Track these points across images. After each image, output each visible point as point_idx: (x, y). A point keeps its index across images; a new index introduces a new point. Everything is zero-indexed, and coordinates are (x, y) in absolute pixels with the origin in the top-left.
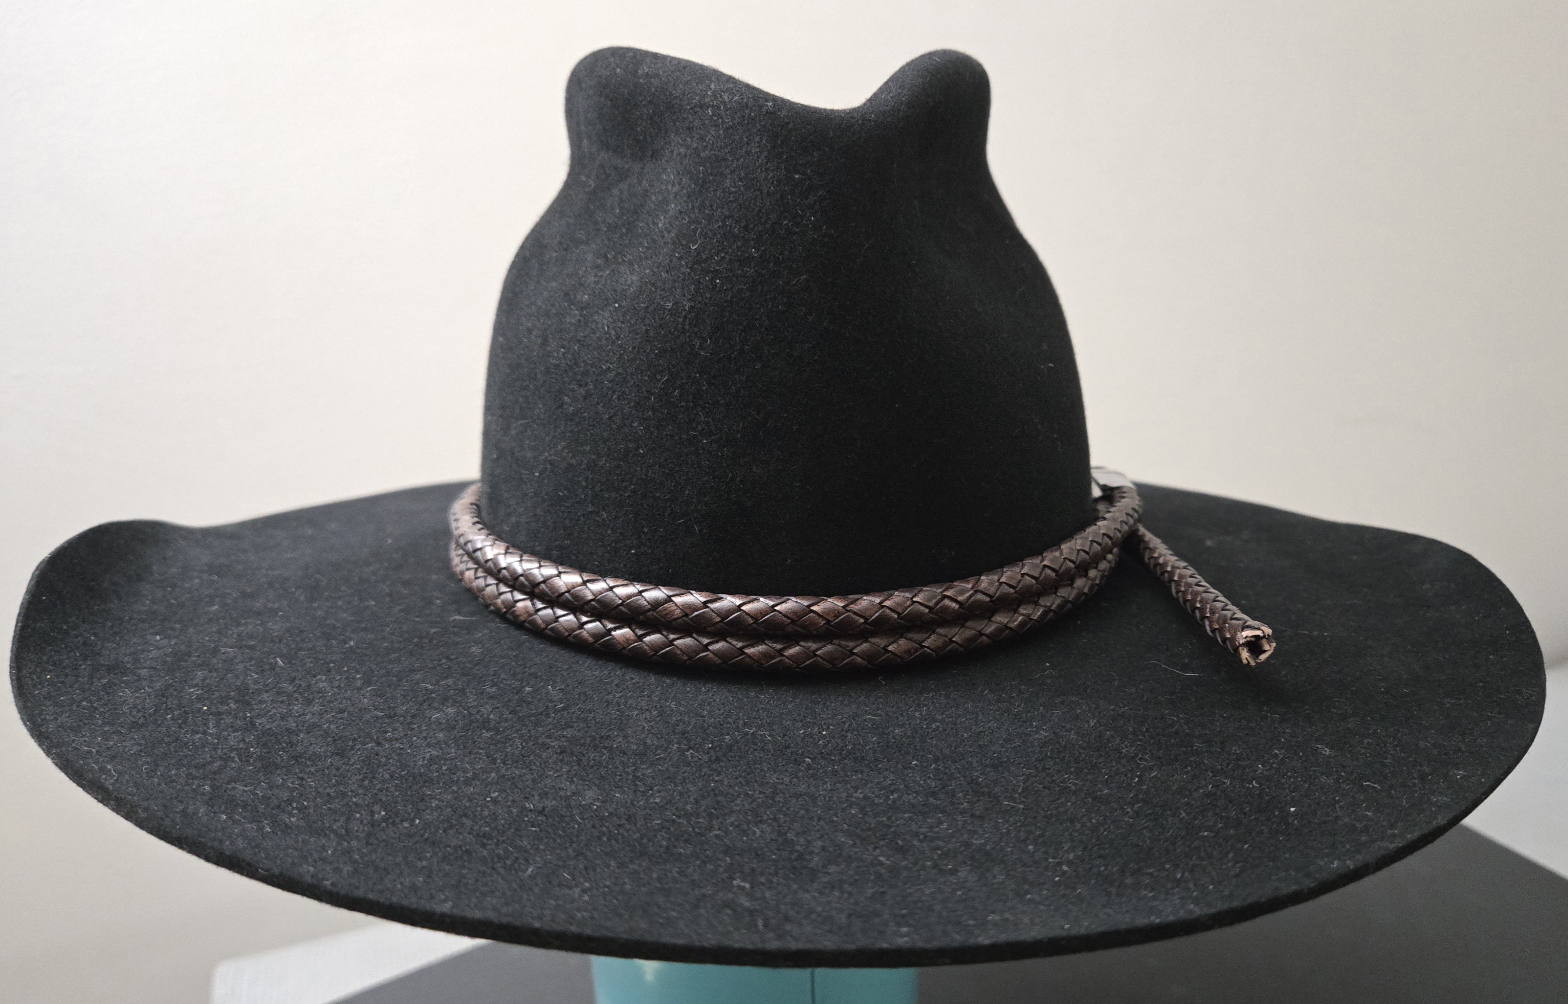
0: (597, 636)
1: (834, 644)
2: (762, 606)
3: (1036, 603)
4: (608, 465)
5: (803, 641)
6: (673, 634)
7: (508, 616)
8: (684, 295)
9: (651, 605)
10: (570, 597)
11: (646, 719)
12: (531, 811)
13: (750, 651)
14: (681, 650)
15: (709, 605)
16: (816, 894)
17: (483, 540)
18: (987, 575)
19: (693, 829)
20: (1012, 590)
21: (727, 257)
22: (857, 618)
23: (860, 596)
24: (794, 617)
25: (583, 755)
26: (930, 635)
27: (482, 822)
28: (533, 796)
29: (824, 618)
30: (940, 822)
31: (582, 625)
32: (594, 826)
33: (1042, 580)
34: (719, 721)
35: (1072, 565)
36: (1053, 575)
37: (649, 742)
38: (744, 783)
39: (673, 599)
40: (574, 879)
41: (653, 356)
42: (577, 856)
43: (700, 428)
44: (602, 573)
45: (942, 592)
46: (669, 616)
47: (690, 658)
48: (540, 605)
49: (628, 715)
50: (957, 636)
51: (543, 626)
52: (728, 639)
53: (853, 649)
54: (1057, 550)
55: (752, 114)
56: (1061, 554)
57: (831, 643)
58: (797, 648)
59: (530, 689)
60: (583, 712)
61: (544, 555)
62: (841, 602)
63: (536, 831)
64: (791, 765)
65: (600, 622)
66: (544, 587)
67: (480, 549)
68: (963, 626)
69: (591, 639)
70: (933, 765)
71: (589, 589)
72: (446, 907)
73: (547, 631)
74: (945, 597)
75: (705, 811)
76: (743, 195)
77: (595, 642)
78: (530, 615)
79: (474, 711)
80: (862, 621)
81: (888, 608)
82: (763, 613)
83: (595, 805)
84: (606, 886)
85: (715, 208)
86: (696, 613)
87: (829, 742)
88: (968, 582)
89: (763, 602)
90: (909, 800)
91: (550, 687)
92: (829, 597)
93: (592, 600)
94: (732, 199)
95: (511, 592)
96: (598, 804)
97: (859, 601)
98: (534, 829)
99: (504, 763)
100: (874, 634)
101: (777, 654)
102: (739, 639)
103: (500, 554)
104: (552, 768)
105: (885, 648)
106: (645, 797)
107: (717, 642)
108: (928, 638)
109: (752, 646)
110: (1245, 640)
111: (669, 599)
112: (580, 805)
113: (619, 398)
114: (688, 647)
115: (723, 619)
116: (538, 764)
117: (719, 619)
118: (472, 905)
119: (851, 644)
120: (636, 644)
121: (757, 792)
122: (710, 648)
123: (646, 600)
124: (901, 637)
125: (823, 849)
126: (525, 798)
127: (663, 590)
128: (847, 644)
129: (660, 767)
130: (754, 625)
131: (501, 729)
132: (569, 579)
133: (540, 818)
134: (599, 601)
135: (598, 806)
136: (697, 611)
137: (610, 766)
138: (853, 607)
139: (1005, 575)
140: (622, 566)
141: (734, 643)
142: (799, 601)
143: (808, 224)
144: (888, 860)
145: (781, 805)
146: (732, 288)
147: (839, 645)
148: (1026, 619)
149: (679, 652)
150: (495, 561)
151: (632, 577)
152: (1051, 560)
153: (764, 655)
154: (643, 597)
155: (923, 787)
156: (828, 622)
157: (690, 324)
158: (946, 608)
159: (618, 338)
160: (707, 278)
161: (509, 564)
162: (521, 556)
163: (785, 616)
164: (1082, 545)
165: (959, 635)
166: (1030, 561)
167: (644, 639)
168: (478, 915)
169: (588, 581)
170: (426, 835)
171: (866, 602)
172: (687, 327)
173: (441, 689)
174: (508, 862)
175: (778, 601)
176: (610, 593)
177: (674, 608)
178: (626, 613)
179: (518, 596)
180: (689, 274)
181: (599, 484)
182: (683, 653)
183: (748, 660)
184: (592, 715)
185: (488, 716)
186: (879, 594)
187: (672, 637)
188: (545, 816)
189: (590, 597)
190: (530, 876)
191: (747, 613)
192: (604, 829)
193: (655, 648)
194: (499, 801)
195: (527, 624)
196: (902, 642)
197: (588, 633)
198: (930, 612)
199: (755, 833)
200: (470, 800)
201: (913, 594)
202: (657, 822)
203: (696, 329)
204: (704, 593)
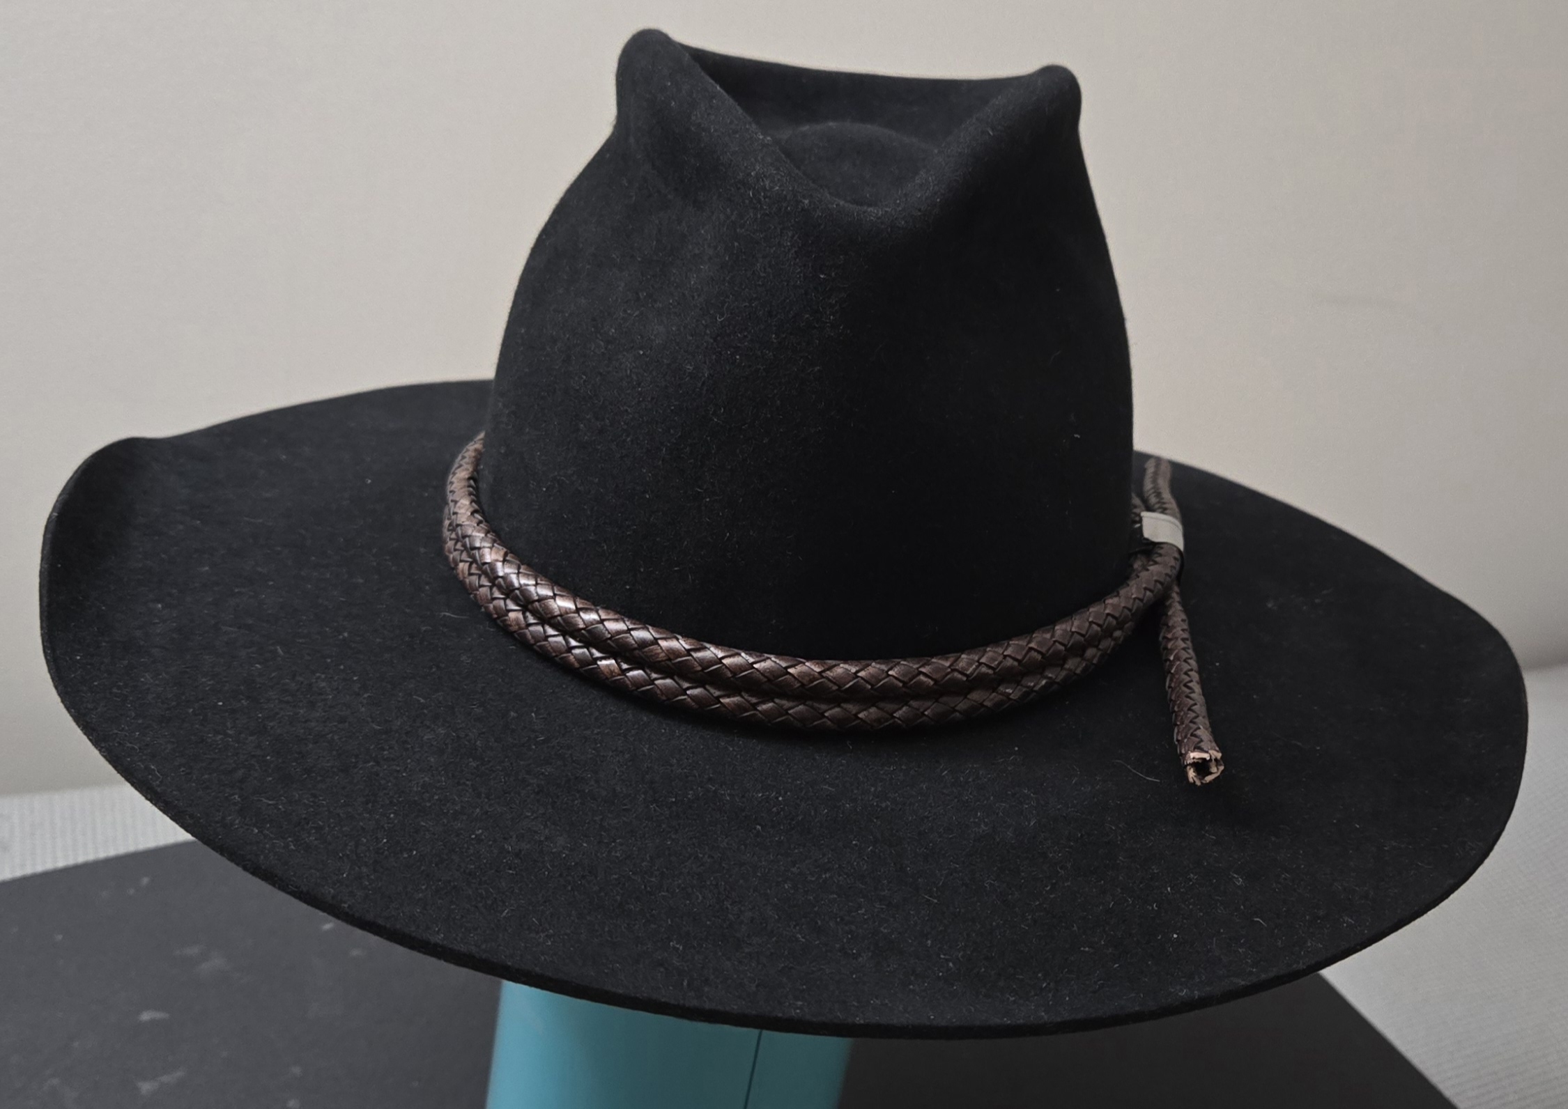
0: (583, 662)
1: (807, 705)
2: (742, 662)
3: (1018, 683)
4: (614, 501)
5: (777, 698)
6: (655, 673)
7: (498, 621)
8: (705, 363)
9: (638, 645)
10: (561, 621)
11: (619, 762)
12: (509, 852)
13: (725, 701)
14: (661, 690)
15: (693, 654)
16: (736, 963)
17: (482, 540)
18: (968, 654)
19: (645, 887)
20: (990, 671)
21: (750, 337)
22: (831, 685)
23: (837, 662)
24: (772, 678)
25: (558, 797)
26: (903, 706)
27: (469, 859)
28: (511, 837)
29: (799, 682)
30: (860, 907)
31: (570, 649)
32: (561, 875)
33: (1026, 662)
34: (685, 773)
35: (1062, 648)
36: (1039, 657)
37: (618, 789)
38: (696, 845)
39: (660, 642)
40: (541, 925)
41: (669, 411)
42: (545, 902)
43: (705, 487)
44: (596, 602)
45: (918, 668)
46: (654, 658)
47: (669, 699)
48: (531, 620)
49: (603, 756)
50: (929, 711)
51: (532, 642)
52: (707, 687)
53: (826, 711)
54: (1048, 631)
55: (789, 208)
56: (1053, 636)
57: (805, 704)
58: (771, 705)
59: (515, 715)
60: (561, 747)
61: (540, 571)
62: (819, 667)
63: (512, 874)
64: (743, 831)
65: (588, 650)
66: (538, 607)
67: (479, 549)
68: (937, 701)
69: (577, 665)
70: (871, 848)
71: (581, 618)
72: (438, 938)
73: (535, 647)
74: (921, 673)
75: (658, 870)
76: (771, 283)
77: (581, 667)
78: (520, 628)
79: (462, 734)
80: (835, 688)
81: (862, 678)
82: (741, 668)
83: (564, 853)
84: (566, 934)
85: (743, 287)
86: (679, 659)
87: (782, 809)
88: (947, 659)
89: (744, 658)
90: (839, 881)
91: (533, 714)
92: (808, 659)
93: (583, 629)
94: (760, 283)
95: (505, 599)
96: (567, 852)
97: (835, 668)
98: (511, 872)
99: (488, 798)
100: (847, 701)
101: (751, 707)
102: (718, 688)
103: (497, 561)
104: (530, 808)
105: (856, 715)
106: (608, 850)
107: (696, 687)
108: (900, 709)
109: (729, 696)
110: (1192, 761)
111: (655, 642)
112: (551, 852)
113: (632, 441)
114: (667, 688)
115: (704, 669)
116: (518, 802)
117: (699, 668)
118: (459, 939)
119: (823, 707)
120: (619, 677)
121: (706, 856)
122: (688, 692)
123: (633, 639)
124: (873, 705)
125: (752, 920)
126: (505, 838)
127: (651, 631)
128: (819, 706)
129: (625, 819)
130: (732, 679)
131: (486, 759)
132: (564, 604)
133: (516, 861)
134: (589, 632)
135: (566, 855)
136: (681, 657)
137: (581, 813)
138: (829, 673)
139: (986, 656)
140: (616, 597)
141: (712, 691)
142: (778, 661)
143: (827, 323)
144: (803, 938)
145: (725, 872)
146: (750, 366)
147: (812, 707)
148: (1005, 698)
149: (658, 692)
150: (492, 566)
151: (623, 610)
152: (1039, 643)
153: (738, 705)
154: (631, 635)
155: (854, 869)
156: (803, 685)
157: (707, 390)
158: (920, 683)
159: (639, 385)
160: (729, 352)
161: (507, 574)
162: (519, 568)
163: (762, 674)
164: (1078, 627)
165: (930, 709)
166: (1017, 642)
167: (628, 674)
168: (463, 948)
169: (581, 609)
170: (423, 868)
171: (842, 669)
172: (704, 392)
173: (433, 704)
174: (489, 902)
175: (757, 659)
176: (600, 626)
177: (660, 651)
178: (614, 648)
179: (512, 606)
180: (712, 344)
181: (604, 517)
182: (662, 693)
183: (723, 709)
184: (570, 752)
185: (476, 742)
186: (856, 663)
187: (654, 676)
188: (521, 859)
189: (582, 626)
190: (505, 917)
191: (726, 667)
192: (570, 878)
193: (637, 683)
194: (482, 840)
195: (516, 636)
196: (873, 710)
197: (575, 657)
198: (903, 686)
199: (698, 898)
200: (458, 835)
201: (889, 667)
202: (615, 876)
203: (712, 396)
204: (690, 641)
